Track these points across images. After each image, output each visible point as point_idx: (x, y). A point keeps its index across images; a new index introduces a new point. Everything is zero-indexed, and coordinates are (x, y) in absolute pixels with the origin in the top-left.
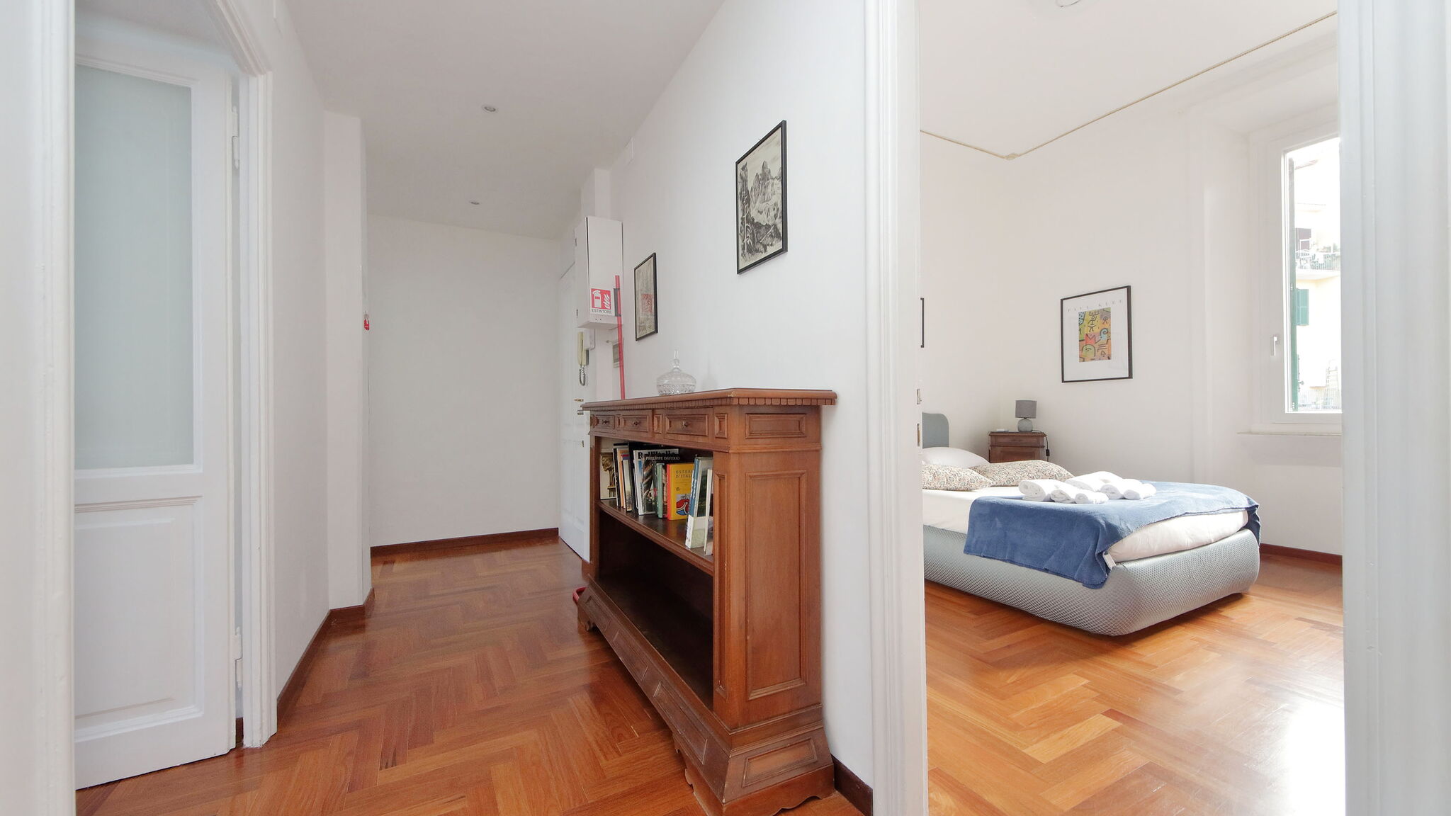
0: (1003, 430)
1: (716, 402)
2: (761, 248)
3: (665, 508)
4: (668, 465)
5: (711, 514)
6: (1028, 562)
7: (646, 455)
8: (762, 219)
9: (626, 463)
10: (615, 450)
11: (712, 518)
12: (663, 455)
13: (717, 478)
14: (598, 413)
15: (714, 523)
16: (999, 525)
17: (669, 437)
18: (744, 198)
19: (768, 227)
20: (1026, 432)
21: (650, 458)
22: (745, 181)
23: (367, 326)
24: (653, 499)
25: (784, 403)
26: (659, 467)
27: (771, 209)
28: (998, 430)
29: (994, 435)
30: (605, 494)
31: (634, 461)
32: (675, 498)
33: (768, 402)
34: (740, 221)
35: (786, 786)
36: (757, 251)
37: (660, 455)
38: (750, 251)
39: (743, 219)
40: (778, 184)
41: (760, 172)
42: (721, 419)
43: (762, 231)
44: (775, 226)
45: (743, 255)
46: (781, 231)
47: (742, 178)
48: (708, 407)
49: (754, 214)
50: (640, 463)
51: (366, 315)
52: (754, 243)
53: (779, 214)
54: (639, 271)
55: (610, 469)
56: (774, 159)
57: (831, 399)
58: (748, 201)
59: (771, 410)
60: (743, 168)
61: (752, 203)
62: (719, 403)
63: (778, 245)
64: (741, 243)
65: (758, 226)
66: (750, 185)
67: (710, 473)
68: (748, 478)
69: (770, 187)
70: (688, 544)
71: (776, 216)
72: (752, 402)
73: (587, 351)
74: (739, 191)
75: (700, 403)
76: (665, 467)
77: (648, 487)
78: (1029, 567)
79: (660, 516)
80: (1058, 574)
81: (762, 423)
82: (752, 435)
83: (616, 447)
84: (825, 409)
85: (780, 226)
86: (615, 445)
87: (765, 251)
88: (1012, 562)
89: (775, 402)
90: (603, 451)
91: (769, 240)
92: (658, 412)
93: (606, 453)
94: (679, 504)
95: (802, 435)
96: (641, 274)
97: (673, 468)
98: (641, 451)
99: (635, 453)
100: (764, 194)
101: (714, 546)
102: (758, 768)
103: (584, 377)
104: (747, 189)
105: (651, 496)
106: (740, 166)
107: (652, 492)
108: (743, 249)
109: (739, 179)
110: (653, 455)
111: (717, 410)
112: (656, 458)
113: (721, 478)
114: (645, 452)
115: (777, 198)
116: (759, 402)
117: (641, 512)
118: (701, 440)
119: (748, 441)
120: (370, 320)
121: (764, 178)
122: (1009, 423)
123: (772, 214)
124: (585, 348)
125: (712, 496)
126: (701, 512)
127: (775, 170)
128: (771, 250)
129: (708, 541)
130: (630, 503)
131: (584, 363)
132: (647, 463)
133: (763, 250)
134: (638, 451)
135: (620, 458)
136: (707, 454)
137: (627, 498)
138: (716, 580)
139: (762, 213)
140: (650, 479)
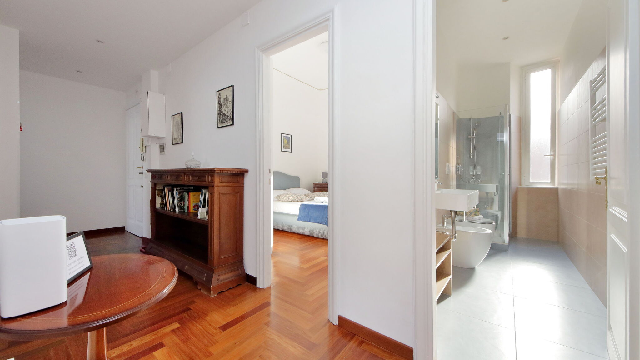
0: (317, 182)
1: (209, 171)
2: (226, 122)
3: (188, 209)
4: (189, 193)
5: (208, 206)
6: (314, 221)
7: (179, 190)
8: (226, 113)
9: (170, 193)
10: (164, 189)
11: (208, 208)
12: (186, 190)
13: (210, 194)
14: (156, 174)
15: (209, 209)
16: (307, 211)
17: (191, 182)
18: (219, 104)
19: (228, 116)
20: (325, 183)
21: (181, 191)
22: (220, 99)
23: (21, 129)
24: (182, 205)
25: (232, 172)
26: (186, 194)
27: (229, 111)
28: (316, 182)
29: (315, 184)
30: (158, 206)
31: (174, 192)
32: (192, 204)
33: (227, 172)
34: (218, 111)
35: (230, 282)
36: (224, 122)
37: (185, 189)
38: (222, 122)
39: (219, 111)
40: (231, 104)
41: (225, 98)
42: (212, 176)
43: (226, 116)
44: (230, 117)
45: (219, 123)
46: (232, 118)
47: (219, 97)
48: (207, 173)
49: (223, 110)
50: (177, 193)
51: (21, 124)
52: (223, 119)
53: (232, 113)
54: (174, 117)
55: (161, 196)
56: (230, 95)
57: (247, 171)
58: (221, 105)
59: (229, 174)
60: (219, 94)
61: (222, 106)
62: (211, 172)
63: (231, 123)
64: (218, 119)
65: (225, 115)
66: (222, 100)
67: (207, 194)
68: (221, 194)
69: (228, 103)
70: (199, 217)
71: (230, 113)
72: (222, 172)
73: (146, 147)
74: (218, 101)
75: (204, 172)
76: (188, 194)
77: (180, 201)
78: (314, 222)
79: (186, 211)
80: (321, 224)
81: (225, 178)
82: (222, 181)
83: (164, 187)
84: (245, 174)
85: (232, 117)
86: (163, 186)
87: (227, 123)
88: (310, 222)
89: (229, 172)
90: (158, 189)
91: (228, 120)
92: (187, 174)
93: (158, 190)
94: (194, 207)
95: (238, 182)
96: (175, 119)
97: (191, 194)
98: (177, 188)
99: (175, 189)
100: (227, 105)
101: (209, 217)
102: (222, 277)
103: (144, 158)
104: (220, 101)
105: (181, 204)
106: (218, 93)
107: (182, 203)
108: (219, 120)
109: (218, 97)
110: (182, 189)
111: (210, 174)
112: (184, 191)
113: (211, 194)
114: (179, 188)
115: (231, 108)
116: (224, 172)
117: (177, 210)
118: (204, 183)
119: (220, 183)
120: (23, 126)
121: (226, 100)
122: (320, 180)
123: (229, 112)
124: (144, 145)
125: (208, 201)
126: (204, 207)
127: (230, 99)
128: (229, 124)
129: (206, 215)
130: (172, 208)
131: (144, 151)
132: (180, 193)
133: (226, 123)
134: (175, 188)
135: (166, 191)
136: (206, 187)
137: (171, 206)
138: (209, 225)
139: (226, 110)
140: (181, 198)
